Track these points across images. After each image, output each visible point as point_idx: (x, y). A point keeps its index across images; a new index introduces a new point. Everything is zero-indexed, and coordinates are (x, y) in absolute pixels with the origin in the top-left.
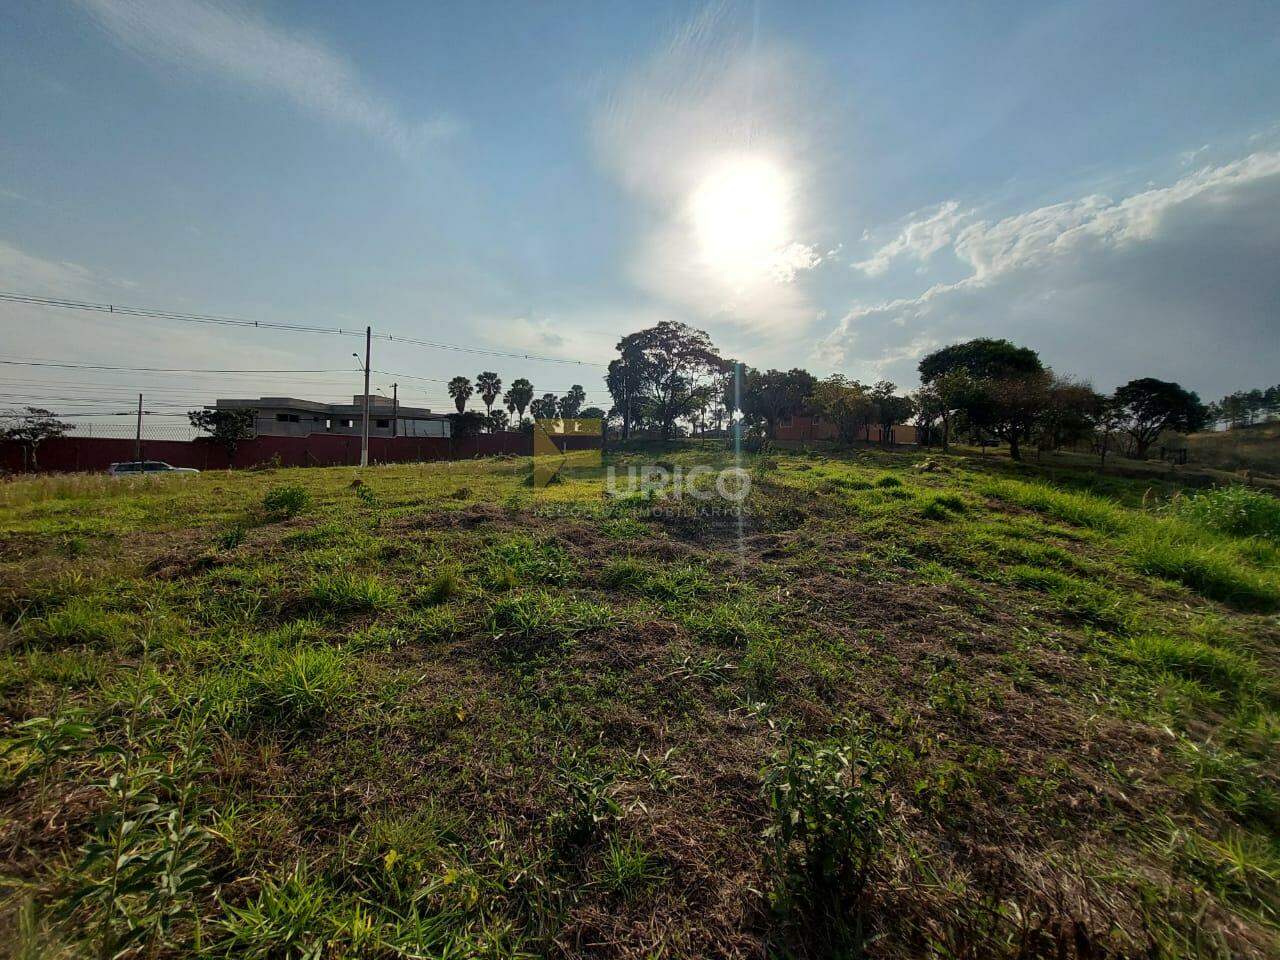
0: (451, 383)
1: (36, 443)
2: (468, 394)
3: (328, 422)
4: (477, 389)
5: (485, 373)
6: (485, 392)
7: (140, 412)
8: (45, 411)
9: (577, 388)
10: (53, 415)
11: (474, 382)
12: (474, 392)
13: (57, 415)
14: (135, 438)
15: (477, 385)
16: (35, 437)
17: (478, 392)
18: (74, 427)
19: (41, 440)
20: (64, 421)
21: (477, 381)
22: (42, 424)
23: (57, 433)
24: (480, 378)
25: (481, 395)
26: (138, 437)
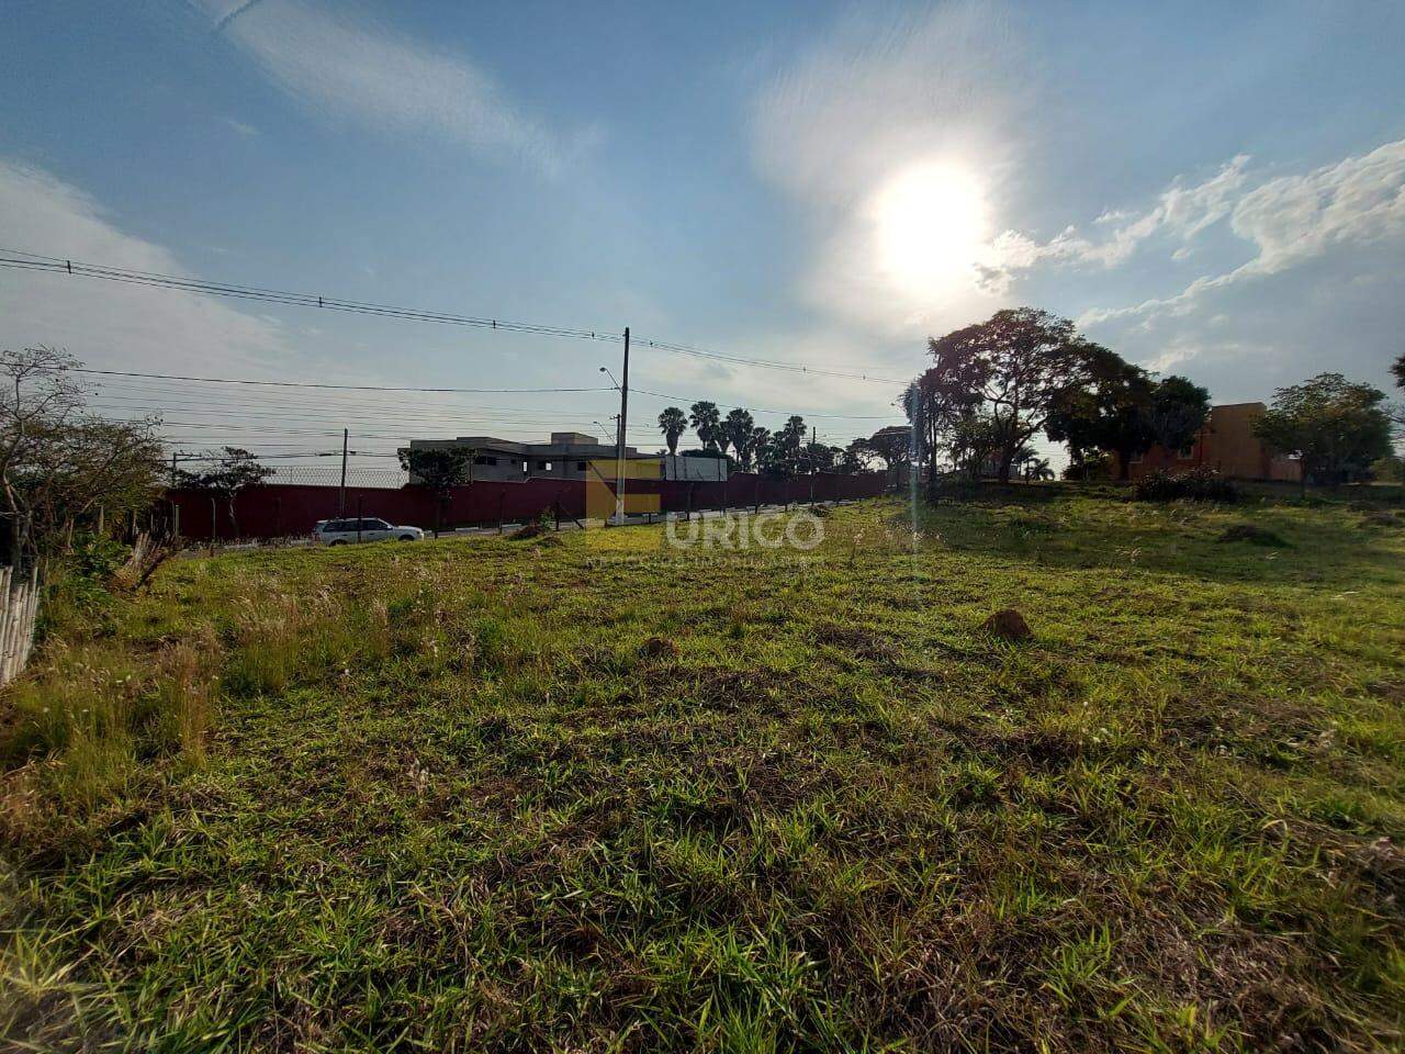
0: (662, 416)
1: (233, 492)
2: (682, 428)
3: (525, 464)
4: (691, 422)
5: (701, 403)
6: (700, 426)
7: (345, 452)
8: (244, 452)
9: (796, 420)
10: (252, 457)
11: (688, 413)
12: (688, 426)
13: (255, 458)
14: (340, 485)
15: (692, 417)
16: (233, 483)
17: (692, 426)
18: (274, 472)
19: (238, 488)
20: (264, 464)
21: (692, 413)
22: (240, 468)
23: (257, 478)
24: (694, 408)
25: (695, 430)
26: (343, 484)
